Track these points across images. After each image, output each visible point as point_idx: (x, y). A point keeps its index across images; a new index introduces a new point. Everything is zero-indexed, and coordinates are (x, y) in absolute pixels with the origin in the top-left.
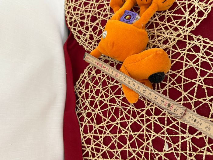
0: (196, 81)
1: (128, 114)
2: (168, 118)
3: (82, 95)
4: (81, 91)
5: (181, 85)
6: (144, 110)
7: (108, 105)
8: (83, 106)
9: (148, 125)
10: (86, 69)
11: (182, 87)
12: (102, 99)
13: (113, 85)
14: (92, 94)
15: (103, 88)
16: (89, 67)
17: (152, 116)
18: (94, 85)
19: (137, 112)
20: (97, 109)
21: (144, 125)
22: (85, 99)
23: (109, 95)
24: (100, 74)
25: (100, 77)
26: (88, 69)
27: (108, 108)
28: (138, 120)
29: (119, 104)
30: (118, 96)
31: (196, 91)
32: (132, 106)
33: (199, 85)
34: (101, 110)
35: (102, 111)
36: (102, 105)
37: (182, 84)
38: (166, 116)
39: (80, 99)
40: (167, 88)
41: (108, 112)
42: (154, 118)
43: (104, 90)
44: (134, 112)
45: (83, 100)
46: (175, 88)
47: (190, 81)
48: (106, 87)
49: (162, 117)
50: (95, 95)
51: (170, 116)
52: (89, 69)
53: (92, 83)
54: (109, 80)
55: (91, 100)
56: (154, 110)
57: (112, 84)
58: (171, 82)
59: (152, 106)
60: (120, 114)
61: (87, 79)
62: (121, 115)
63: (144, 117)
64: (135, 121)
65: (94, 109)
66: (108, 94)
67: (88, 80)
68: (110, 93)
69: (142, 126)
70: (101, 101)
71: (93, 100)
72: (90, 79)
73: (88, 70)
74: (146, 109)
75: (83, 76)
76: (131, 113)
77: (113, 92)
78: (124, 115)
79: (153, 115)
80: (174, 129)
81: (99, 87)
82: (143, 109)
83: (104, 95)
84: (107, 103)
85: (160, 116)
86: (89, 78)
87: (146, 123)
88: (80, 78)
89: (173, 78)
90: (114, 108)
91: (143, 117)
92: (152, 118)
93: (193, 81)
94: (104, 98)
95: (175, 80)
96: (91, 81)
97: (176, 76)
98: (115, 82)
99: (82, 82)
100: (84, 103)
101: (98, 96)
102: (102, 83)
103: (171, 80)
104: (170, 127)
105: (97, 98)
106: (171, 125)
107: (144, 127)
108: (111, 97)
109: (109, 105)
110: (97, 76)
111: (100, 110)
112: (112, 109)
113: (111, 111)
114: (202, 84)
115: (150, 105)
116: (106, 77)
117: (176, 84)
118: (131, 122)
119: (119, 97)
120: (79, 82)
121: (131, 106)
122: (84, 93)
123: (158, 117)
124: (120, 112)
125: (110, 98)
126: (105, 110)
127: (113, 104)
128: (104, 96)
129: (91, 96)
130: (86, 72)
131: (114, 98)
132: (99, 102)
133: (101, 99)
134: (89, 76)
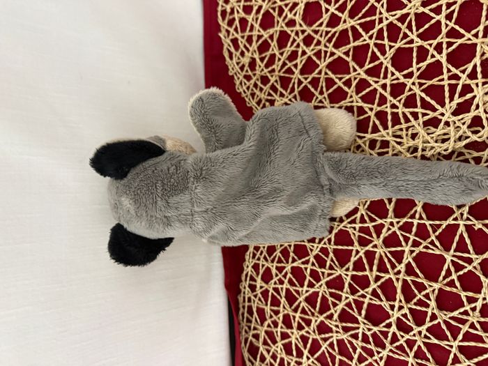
0: (456, 219)
1: (366, 343)
2: (445, 322)
3: (261, 340)
4: (255, 332)
5: (433, 240)
6: (391, 322)
7: (321, 342)
8: (275, 361)
9: (416, 353)
10: (242, 281)
11: (437, 243)
12: (303, 332)
13: (307, 294)
14: (279, 329)
15: (293, 307)
16: (247, 275)
17: (413, 330)
18: (273, 308)
19: (382, 335)
20: (305, 357)
21: (409, 356)
22: (272, 345)
23: (311, 318)
24: (273, 281)
25: (277, 286)
26: (246, 280)
27: (323, 348)
28: (391, 351)
29: (338, 330)
30: (328, 313)
31: (468, 241)
32: (364, 323)
33: (465, 225)
34: (312, 356)
35: (316, 356)
36: (309, 346)
37: (433, 237)
38: (439, 320)
39: (261, 349)
40: (407, 258)
41: (327, 355)
42: (420, 333)
43: (295, 310)
44: (374, 335)
45: (269, 348)
46: (425, 250)
47: (445, 224)
48: (297, 303)
49: (433, 325)
50: (285, 330)
51: (448, 316)
52: (248, 278)
53: (267, 305)
54: (296, 286)
55: (284, 342)
56: (409, 317)
57: (304, 292)
58: (410, 243)
59: (401, 308)
60: (351, 350)
61: (254, 301)
62: (355, 353)
63: (399, 337)
64: (388, 355)
65: (298, 359)
66: (307, 317)
67: (256, 303)
68: (309, 313)
69: (406, 359)
70: (302, 337)
71: (286, 341)
72: (260, 300)
73: (248, 283)
74: (393, 320)
75: (244, 298)
76: (371, 339)
77: (315, 309)
78: (359, 350)
79: (414, 327)
80: (473, 344)
81: (285, 308)
82: (387, 321)
83: (301, 321)
84: (315, 337)
85: (428, 324)
86: (258, 298)
87: (411, 350)
88: (241, 306)
89: (410, 232)
90: (335, 343)
91: (399, 340)
92: (414, 335)
93: (450, 221)
94: (303, 328)
95: (416, 235)
96: (264, 302)
97: (413, 225)
98: (308, 286)
99: (248, 312)
100: (273, 353)
101: (292, 328)
102: (285, 297)
103: (409, 238)
104: (460, 341)
105: (292, 333)
106: (460, 337)
107: (411, 360)
108: (316, 321)
109: (322, 339)
110: (271, 287)
111: (310, 356)
112: (331, 345)
113: (331, 351)
114: (471, 221)
115: (396, 308)
116: (286, 281)
117: (421, 244)
118: (381, 359)
119: (330, 317)
120: (243, 314)
121: (362, 326)
122: (263, 333)
123: (425, 327)
124: (349, 346)
125: (317, 324)
126: (320, 352)
127: (327, 335)
128: (303, 324)
129: (279, 334)
130: (245, 288)
131: (322, 322)
132: (300, 340)
133: (301, 333)
134: (255, 293)
